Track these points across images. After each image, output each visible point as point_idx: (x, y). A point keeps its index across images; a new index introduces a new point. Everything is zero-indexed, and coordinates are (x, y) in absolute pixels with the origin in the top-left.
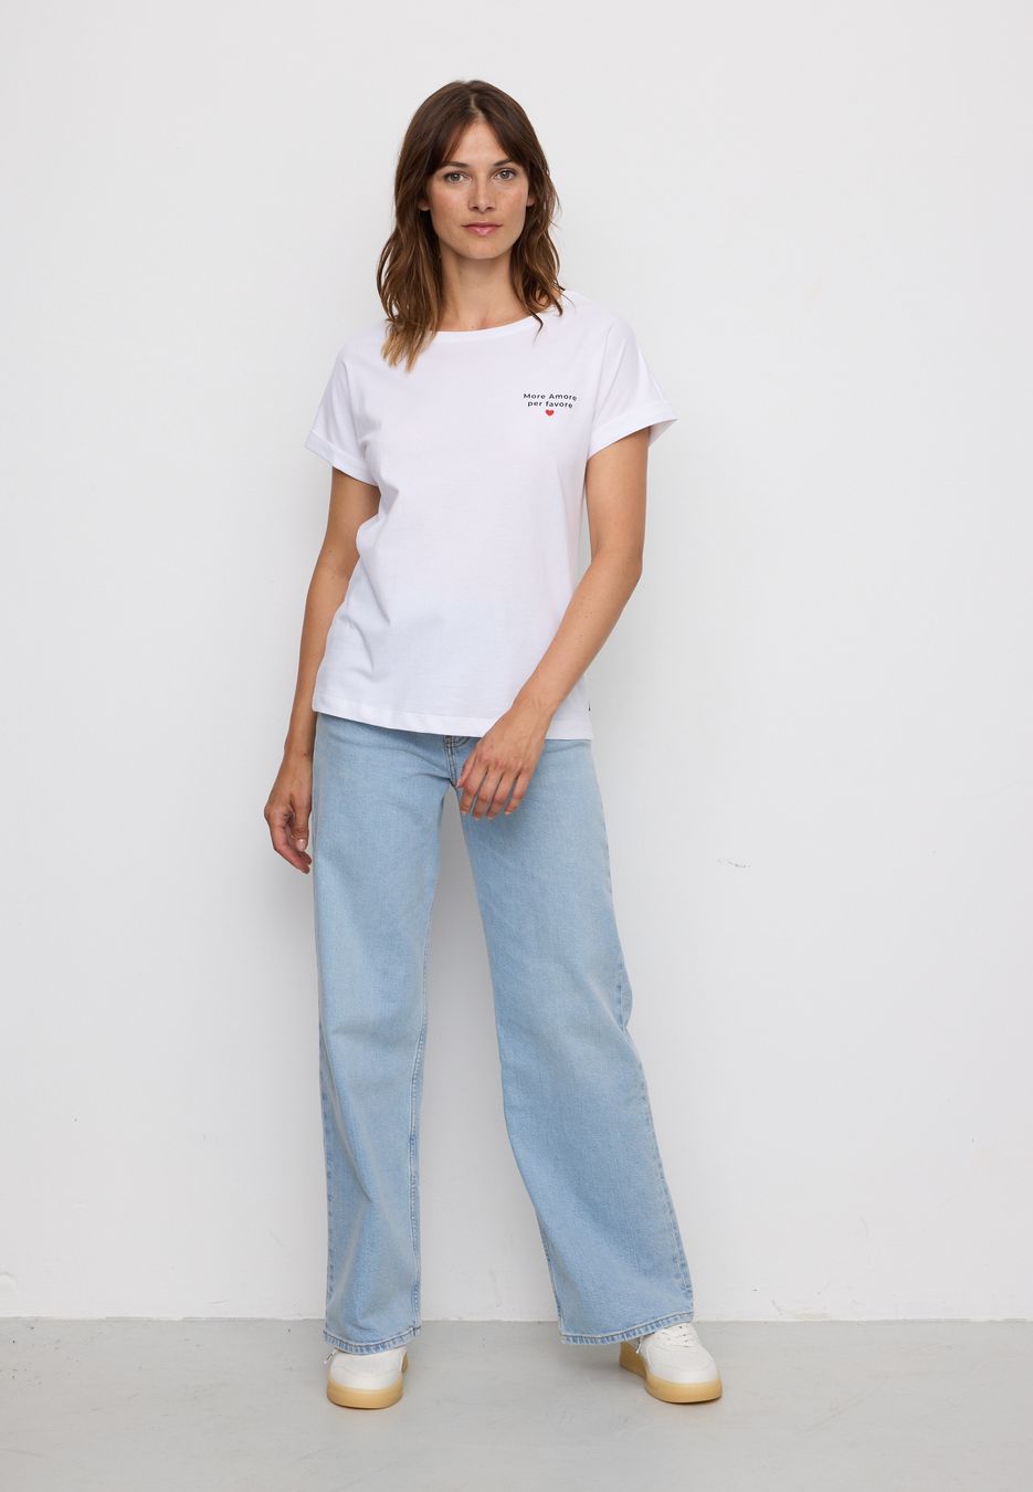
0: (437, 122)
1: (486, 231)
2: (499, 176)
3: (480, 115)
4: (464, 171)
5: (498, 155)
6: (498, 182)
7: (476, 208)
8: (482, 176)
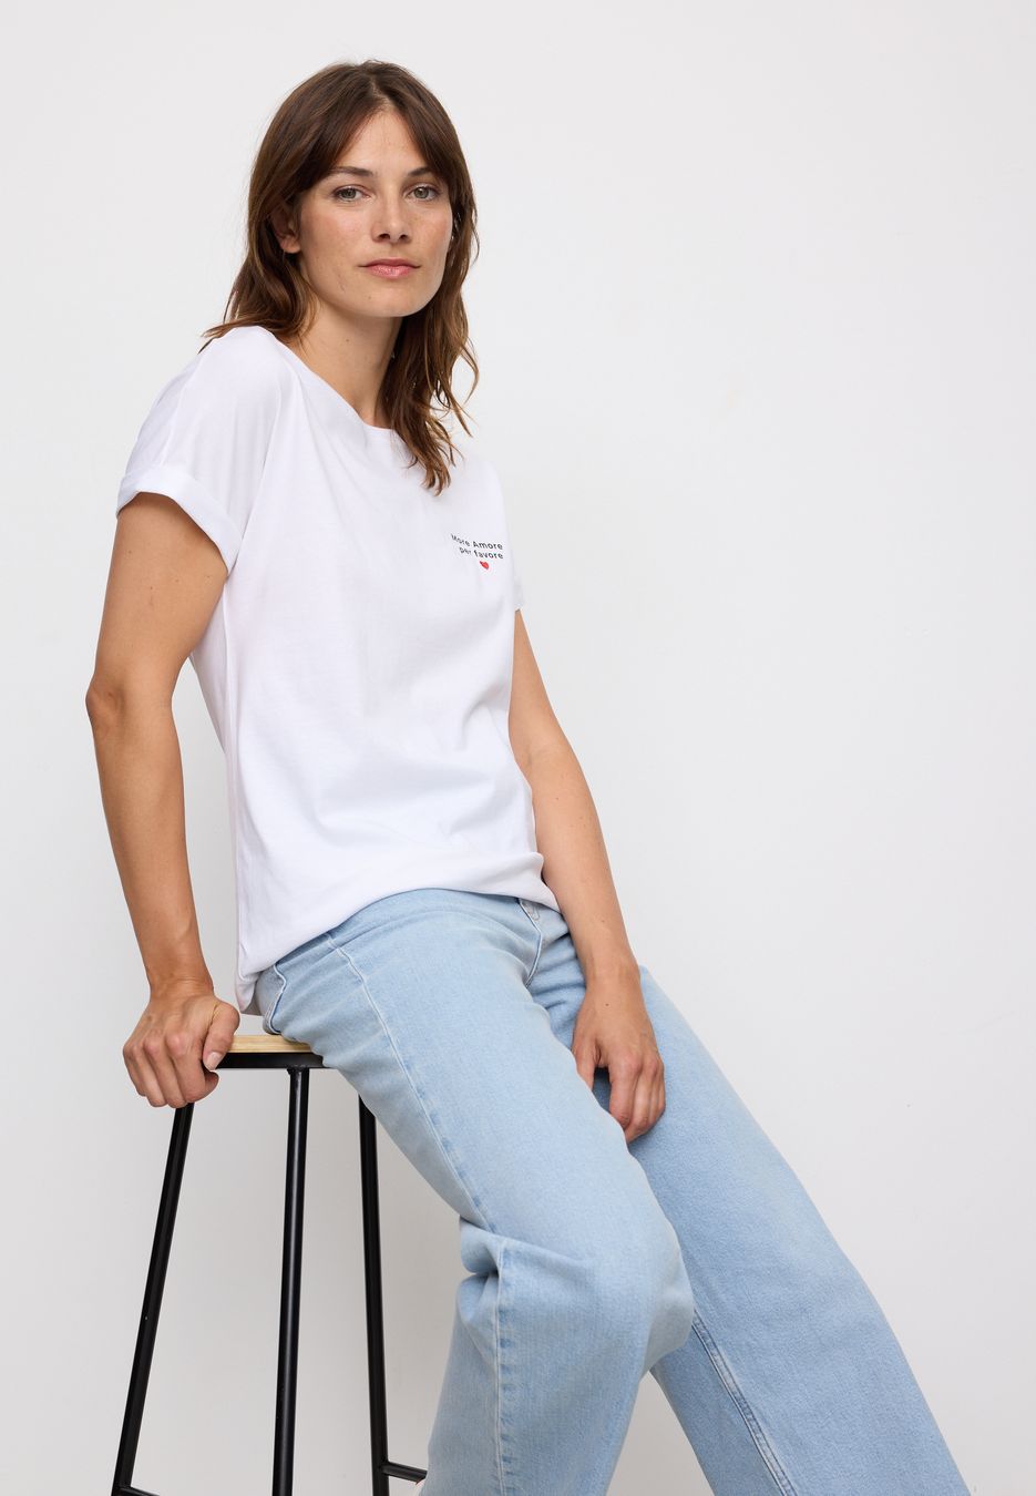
0: (319, 112)
1: (397, 272)
2: (413, 194)
3: (388, 103)
4: (363, 186)
5: (413, 162)
6: (413, 203)
7: (384, 237)
8: (391, 189)
